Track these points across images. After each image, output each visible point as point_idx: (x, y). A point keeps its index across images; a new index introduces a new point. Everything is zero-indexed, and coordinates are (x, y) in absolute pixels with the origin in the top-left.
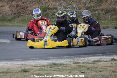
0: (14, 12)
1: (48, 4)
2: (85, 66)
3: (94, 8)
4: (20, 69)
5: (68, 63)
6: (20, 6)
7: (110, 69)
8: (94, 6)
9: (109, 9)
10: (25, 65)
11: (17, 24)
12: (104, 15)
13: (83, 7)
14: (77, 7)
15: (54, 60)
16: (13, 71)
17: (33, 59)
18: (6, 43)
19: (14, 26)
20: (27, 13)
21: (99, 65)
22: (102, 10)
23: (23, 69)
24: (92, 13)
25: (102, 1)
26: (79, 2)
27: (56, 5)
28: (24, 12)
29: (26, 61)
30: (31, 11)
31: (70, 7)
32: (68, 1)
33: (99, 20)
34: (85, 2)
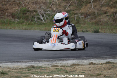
1: (28, 7)
2: (63, 69)
3: (74, 12)
5: (46, 66)
7: (88, 73)
8: (74, 10)
9: (88, 13)
10: (3, 67)
12: (84, 19)
13: (63, 10)
14: (57, 10)
15: (32, 63)
17: (12, 61)
20: (6, 15)
21: (77, 68)
22: (82, 14)
23: (1, 71)
24: (72, 16)
25: (81, 5)
26: (59, 5)
27: (36, 7)
28: (3, 14)
29: (4, 63)
30: (10, 13)
31: (50, 10)
32: (48, 4)
33: (79, 24)
34: (65, 5)
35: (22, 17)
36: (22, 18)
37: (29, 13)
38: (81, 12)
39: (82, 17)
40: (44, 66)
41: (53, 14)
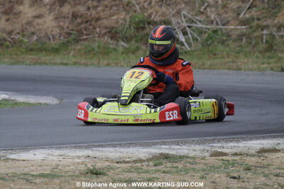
0: (66, 30)
1: (150, 11)
2: (239, 161)
3: (259, 22)
4: (82, 168)
5: (198, 153)
6: (80, 17)
8: (260, 17)
10: (95, 158)
11: (74, 60)
13: (233, 18)
14: (218, 20)
15: (163, 147)
16: (66, 172)
17: (114, 143)
18: (47, 104)
19: (66, 64)
20: (97, 33)
21: (273, 159)
22: (279, 27)
23: (91, 168)
24: (255, 34)
25: (278, 5)
26: (224, 6)
27: (168, 13)
28: (89, 29)
29: (97, 149)
30: (106, 28)
31: (202, 20)
32: (197, 6)
33: (273, 52)
34: (239, 8)
35: (135, 36)
36: (134, 40)
37: (151, 26)
38: (279, 22)
39: (279, 36)
40: (192, 155)
41: (208, 29)
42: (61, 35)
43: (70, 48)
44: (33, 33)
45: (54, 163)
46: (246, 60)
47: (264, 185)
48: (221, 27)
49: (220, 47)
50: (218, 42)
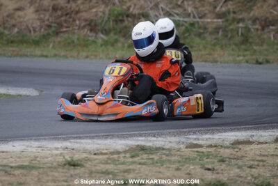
0: (47, 23)
1: (128, 4)
2: (214, 152)
3: (235, 16)
4: (60, 159)
5: (174, 145)
6: (61, 10)
7: (272, 162)
8: (236, 10)
9: (270, 19)
10: (73, 149)
11: (54, 52)
12: (259, 32)
13: (210, 12)
14: (195, 13)
15: (140, 138)
16: (44, 164)
17: (92, 135)
18: (28, 96)
19: (46, 56)
20: (76, 26)
21: (246, 151)
22: (255, 21)
23: (69, 159)
24: (231, 27)
27: (146, 6)
28: (69, 22)
29: (75, 140)
30: (86, 20)
31: (179, 13)
33: (248, 45)
34: (215, 1)
35: (114, 29)
36: (112, 32)
37: (130, 19)
38: (254, 15)
39: (254, 29)
40: (168, 146)
41: (186, 22)
42: (41, 27)
43: (50, 40)
44: (14, 26)
45: (32, 155)
46: (222, 53)
47: (237, 176)
48: (198, 20)
49: (197, 40)
50: (195, 35)
